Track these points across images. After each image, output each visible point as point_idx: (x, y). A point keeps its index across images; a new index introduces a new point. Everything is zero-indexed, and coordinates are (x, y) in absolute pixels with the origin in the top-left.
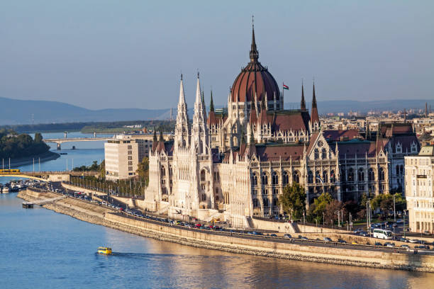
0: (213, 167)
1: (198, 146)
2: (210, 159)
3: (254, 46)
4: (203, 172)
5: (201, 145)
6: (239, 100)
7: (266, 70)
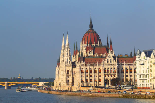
0: (72, 69)
1: (66, 60)
2: (71, 66)
3: (91, 23)
4: (68, 71)
5: (68, 60)
6: (84, 44)
7: (96, 32)
